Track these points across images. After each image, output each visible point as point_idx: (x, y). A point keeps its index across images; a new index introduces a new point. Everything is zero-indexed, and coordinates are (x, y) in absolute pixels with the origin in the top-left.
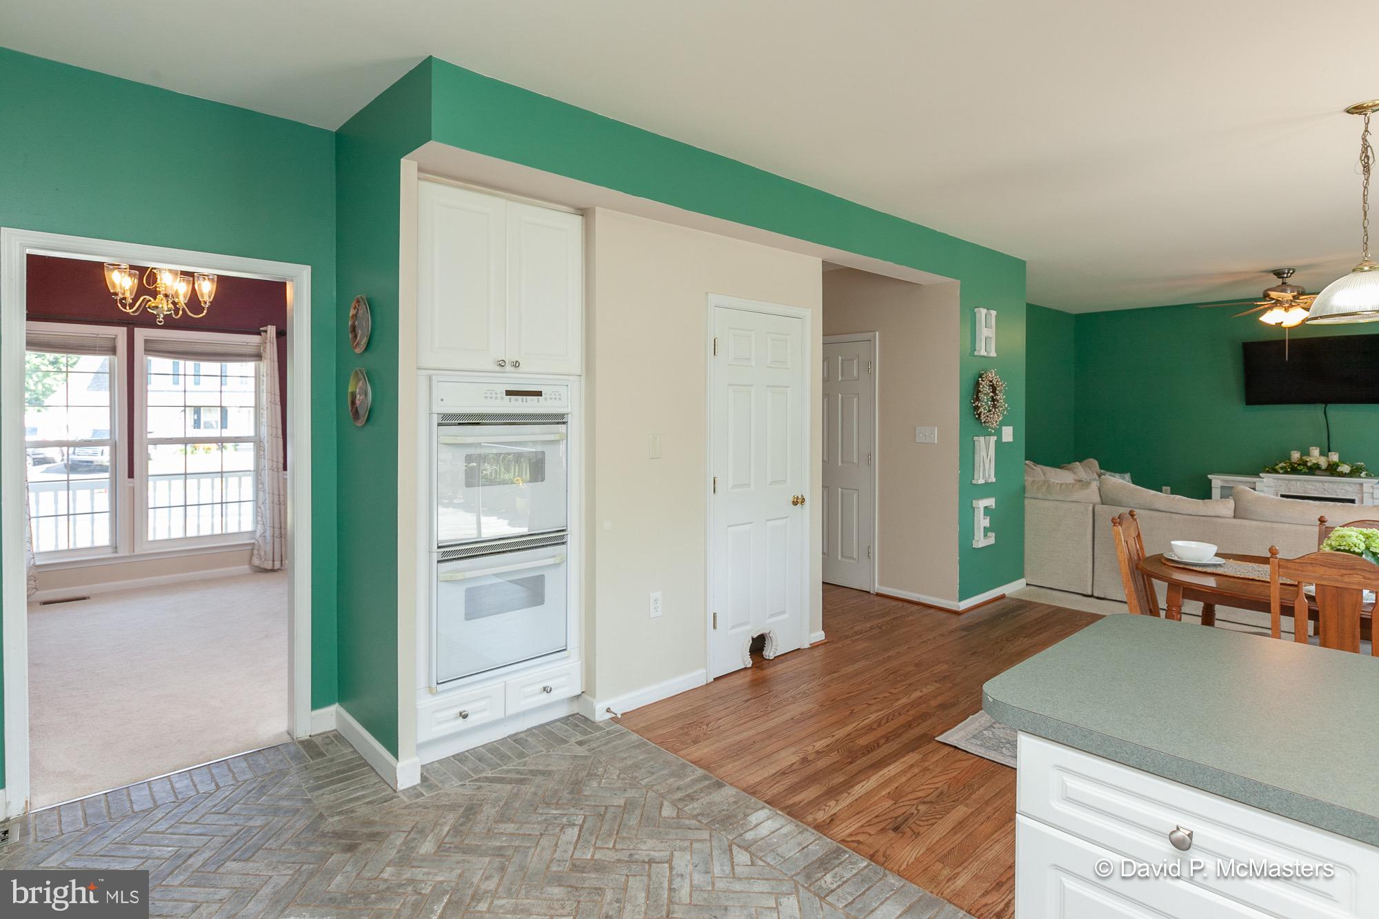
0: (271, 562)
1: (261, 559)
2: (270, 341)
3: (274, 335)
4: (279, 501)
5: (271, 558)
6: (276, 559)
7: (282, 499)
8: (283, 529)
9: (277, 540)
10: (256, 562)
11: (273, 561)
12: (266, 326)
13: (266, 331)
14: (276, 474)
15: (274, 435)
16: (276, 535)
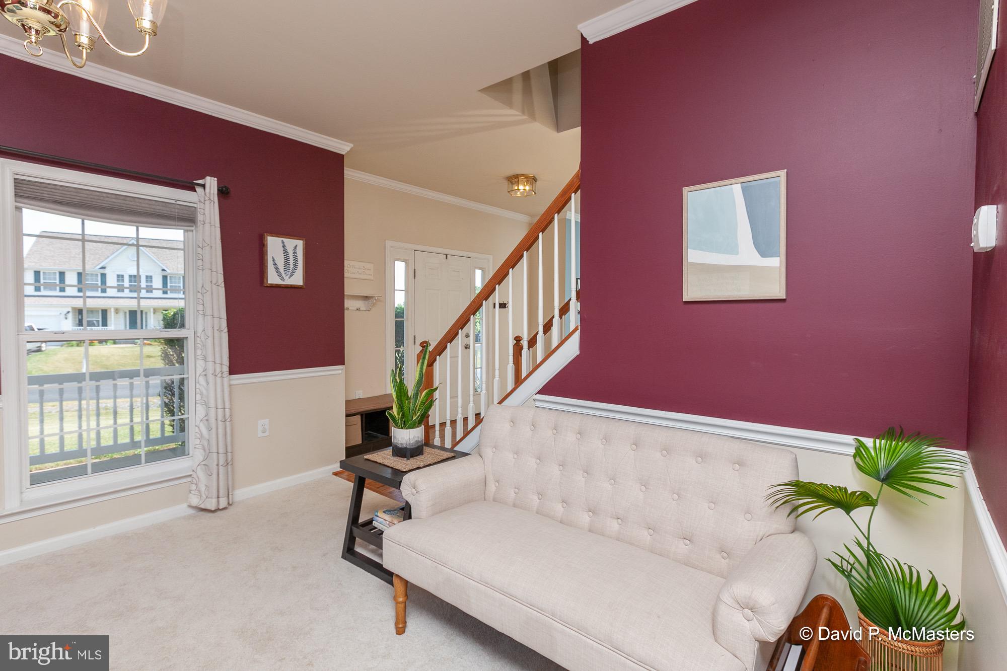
0: (214, 501)
1: (201, 496)
2: (210, 199)
3: (215, 190)
4: (225, 416)
5: (215, 495)
6: (221, 495)
7: (228, 414)
8: (229, 454)
9: (222, 469)
10: (195, 501)
11: (218, 497)
12: (203, 177)
13: (203, 186)
14: (219, 380)
15: (216, 328)
16: (220, 464)
